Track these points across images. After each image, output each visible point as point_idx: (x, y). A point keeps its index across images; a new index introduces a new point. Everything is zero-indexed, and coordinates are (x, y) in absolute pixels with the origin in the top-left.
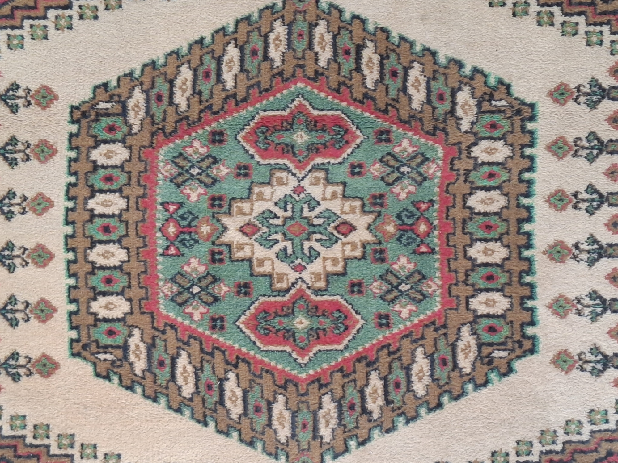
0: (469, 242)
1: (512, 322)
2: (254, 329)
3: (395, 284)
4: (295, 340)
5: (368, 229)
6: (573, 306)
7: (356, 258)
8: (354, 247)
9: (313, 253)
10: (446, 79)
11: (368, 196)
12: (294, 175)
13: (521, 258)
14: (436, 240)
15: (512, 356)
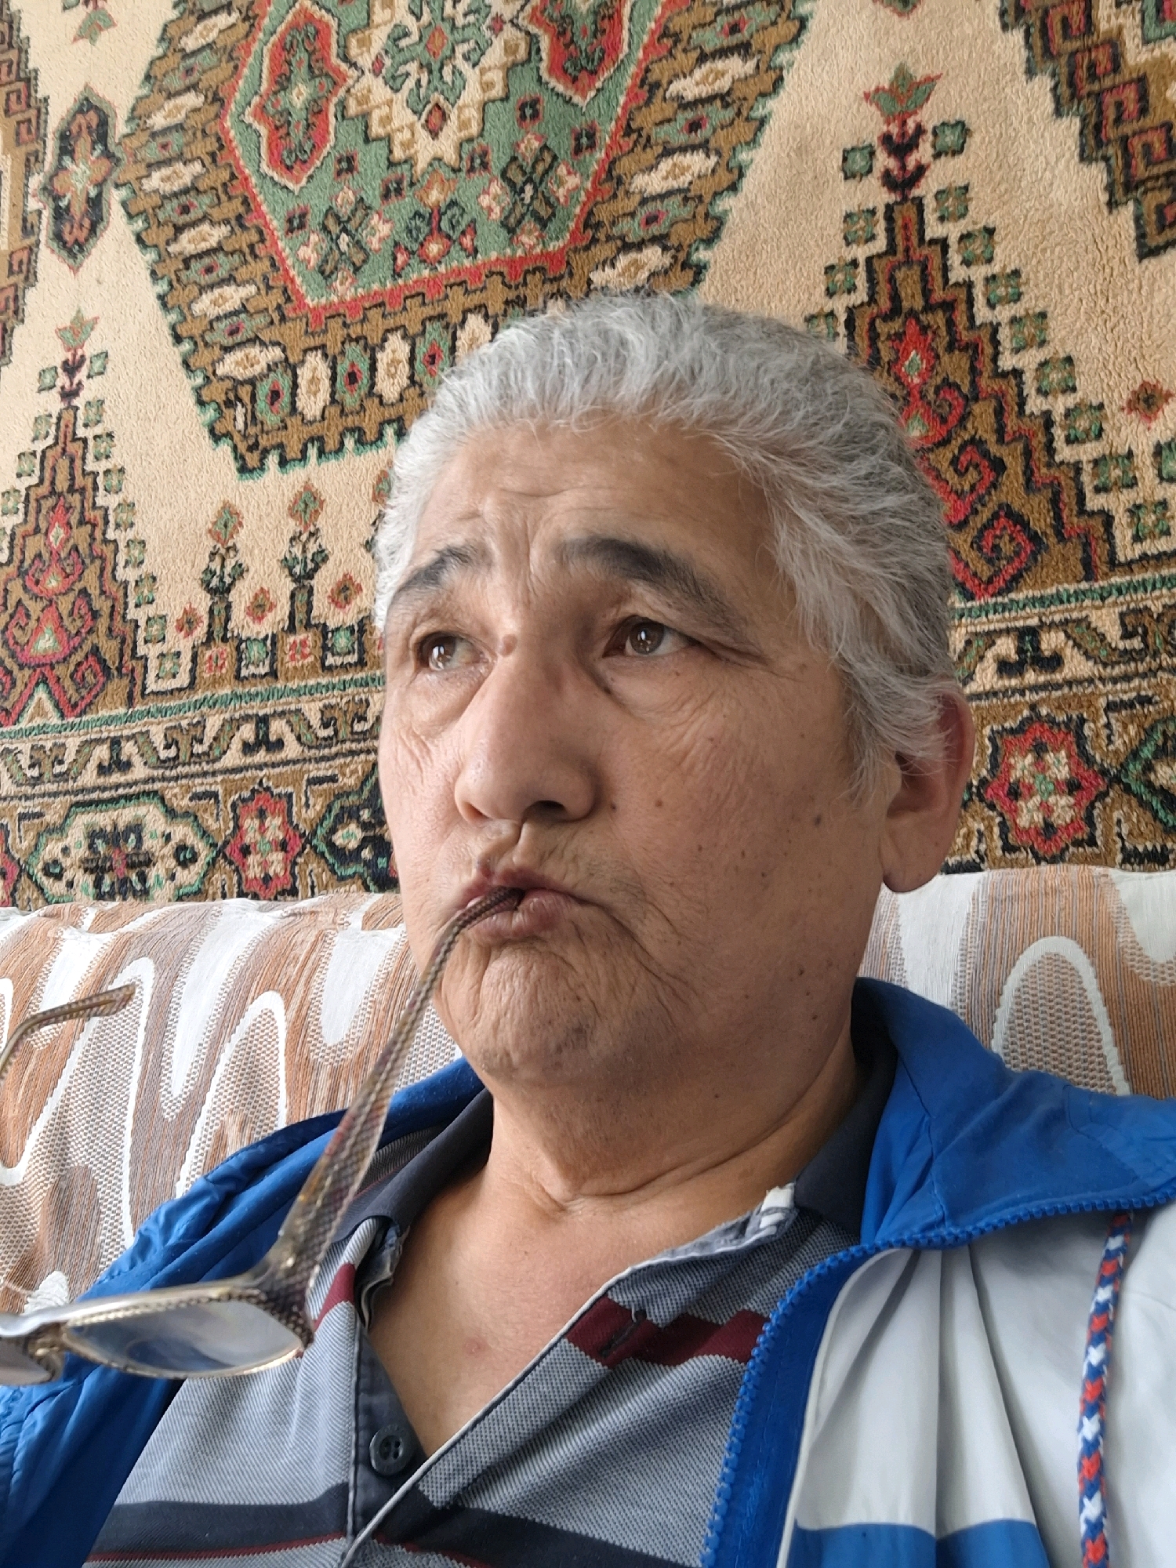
0: (411, 332)
1: (286, 427)
2: (294, 26)
3: (349, 227)
4: (275, 93)
5: (435, 159)
6: (307, 526)
7: (391, 152)
8: (407, 145)
9: (398, 81)
10: (686, 221)
11: (484, 143)
12: (523, 7)
13: (381, 424)
14: (414, 276)
15: (237, 438)
